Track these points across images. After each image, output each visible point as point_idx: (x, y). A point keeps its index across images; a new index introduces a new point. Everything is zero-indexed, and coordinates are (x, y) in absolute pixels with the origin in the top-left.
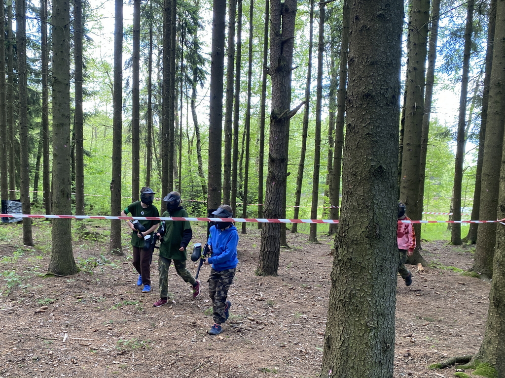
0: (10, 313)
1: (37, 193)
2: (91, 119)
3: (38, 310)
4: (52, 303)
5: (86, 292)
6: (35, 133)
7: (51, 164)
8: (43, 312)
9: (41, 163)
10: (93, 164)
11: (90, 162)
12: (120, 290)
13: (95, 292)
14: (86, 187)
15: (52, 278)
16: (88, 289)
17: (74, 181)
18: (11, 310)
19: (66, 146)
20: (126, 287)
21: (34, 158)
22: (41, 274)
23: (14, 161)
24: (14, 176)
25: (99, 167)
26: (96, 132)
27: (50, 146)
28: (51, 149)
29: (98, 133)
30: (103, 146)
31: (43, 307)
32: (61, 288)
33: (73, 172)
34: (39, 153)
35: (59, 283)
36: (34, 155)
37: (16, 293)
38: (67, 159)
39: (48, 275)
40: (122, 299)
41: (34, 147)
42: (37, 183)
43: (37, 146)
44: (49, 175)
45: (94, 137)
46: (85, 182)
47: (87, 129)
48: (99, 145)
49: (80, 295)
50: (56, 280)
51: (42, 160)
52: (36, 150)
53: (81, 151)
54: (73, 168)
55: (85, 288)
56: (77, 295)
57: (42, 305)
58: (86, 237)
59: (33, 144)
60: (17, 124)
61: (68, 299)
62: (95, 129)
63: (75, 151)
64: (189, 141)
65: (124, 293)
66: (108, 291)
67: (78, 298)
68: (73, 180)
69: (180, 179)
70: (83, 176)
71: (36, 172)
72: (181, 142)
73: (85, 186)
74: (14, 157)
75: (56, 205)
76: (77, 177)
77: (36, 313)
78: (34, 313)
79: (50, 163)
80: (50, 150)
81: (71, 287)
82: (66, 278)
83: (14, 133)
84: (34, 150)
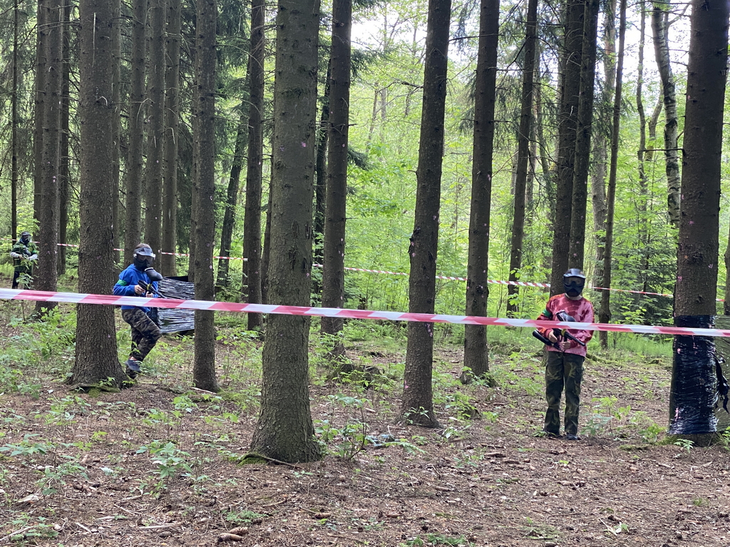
0: (163, 537)
1: (227, 261)
2: (373, 67)
3: (225, 535)
4: (259, 523)
5: (338, 504)
6: (229, 106)
7: (265, 187)
8: (236, 540)
9: (240, 185)
10: (371, 188)
11: (364, 180)
12: (420, 508)
13: (360, 506)
14: (352, 247)
15: (259, 465)
16: (343, 499)
17: (321, 231)
18: (166, 529)
19: (304, 145)
20: (437, 504)
21: (225, 171)
22: (233, 455)
23: (175, 178)
24: (175, 219)
25: (387, 196)
26: (383, 102)
27: (266, 141)
28: (267, 150)
29: (391, 103)
30: (401, 140)
31: (237, 529)
32: (279, 490)
33: (319, 207)
34: (238, 157)
35: (275, 479)
36: (225, 164)
37: (178, 494)
38: (307, 177)
39: (250, 458)
40: (425, 529)
41: (225, 144)
42: (229, 236)
43: (234, 140)
44: (259, 215)
45: (379, 114)
46: (350, 234)
47: (360, 95)
48: (391, 136)
49: (322, 510)
50: (269, 470)
51: (243, 175)
52: (231, 151)
53: (342, 154)
54: (320, 198)
55: (337, 496)
56: (315, 510)
57: (235, 525)
58: (343, 376)
59: (223, 134)
60: (185, 84)
61: (296, 517)
62: (381, 93)
63: (327, 154)
64: (643, 122)
65: (430, 515)
66: (391, 508)
67: (319, 518)
68: (319, 229)
69: (610, 232)
70: (344, 219)
71: (228, 209)
72: (616, 125)
73: (348, 245)
74: (176, 168)
75: (275, 287)
76: (330, 220)
77: (220, 540)
78: (216, 540)
79: (263, 184)
80: (264, 151)
81: (302, 490)
82: (291, 468)
83: (178, 107)
84: (226, 150)
